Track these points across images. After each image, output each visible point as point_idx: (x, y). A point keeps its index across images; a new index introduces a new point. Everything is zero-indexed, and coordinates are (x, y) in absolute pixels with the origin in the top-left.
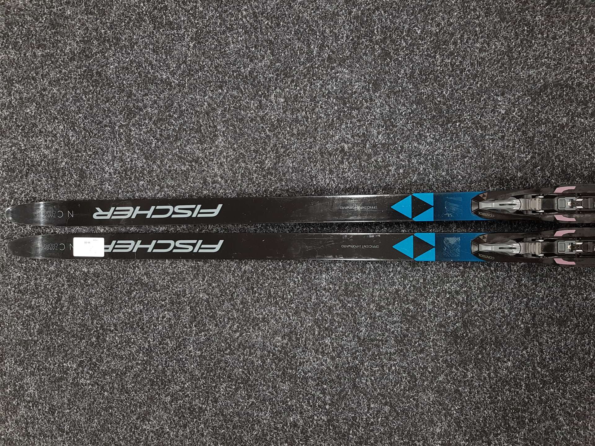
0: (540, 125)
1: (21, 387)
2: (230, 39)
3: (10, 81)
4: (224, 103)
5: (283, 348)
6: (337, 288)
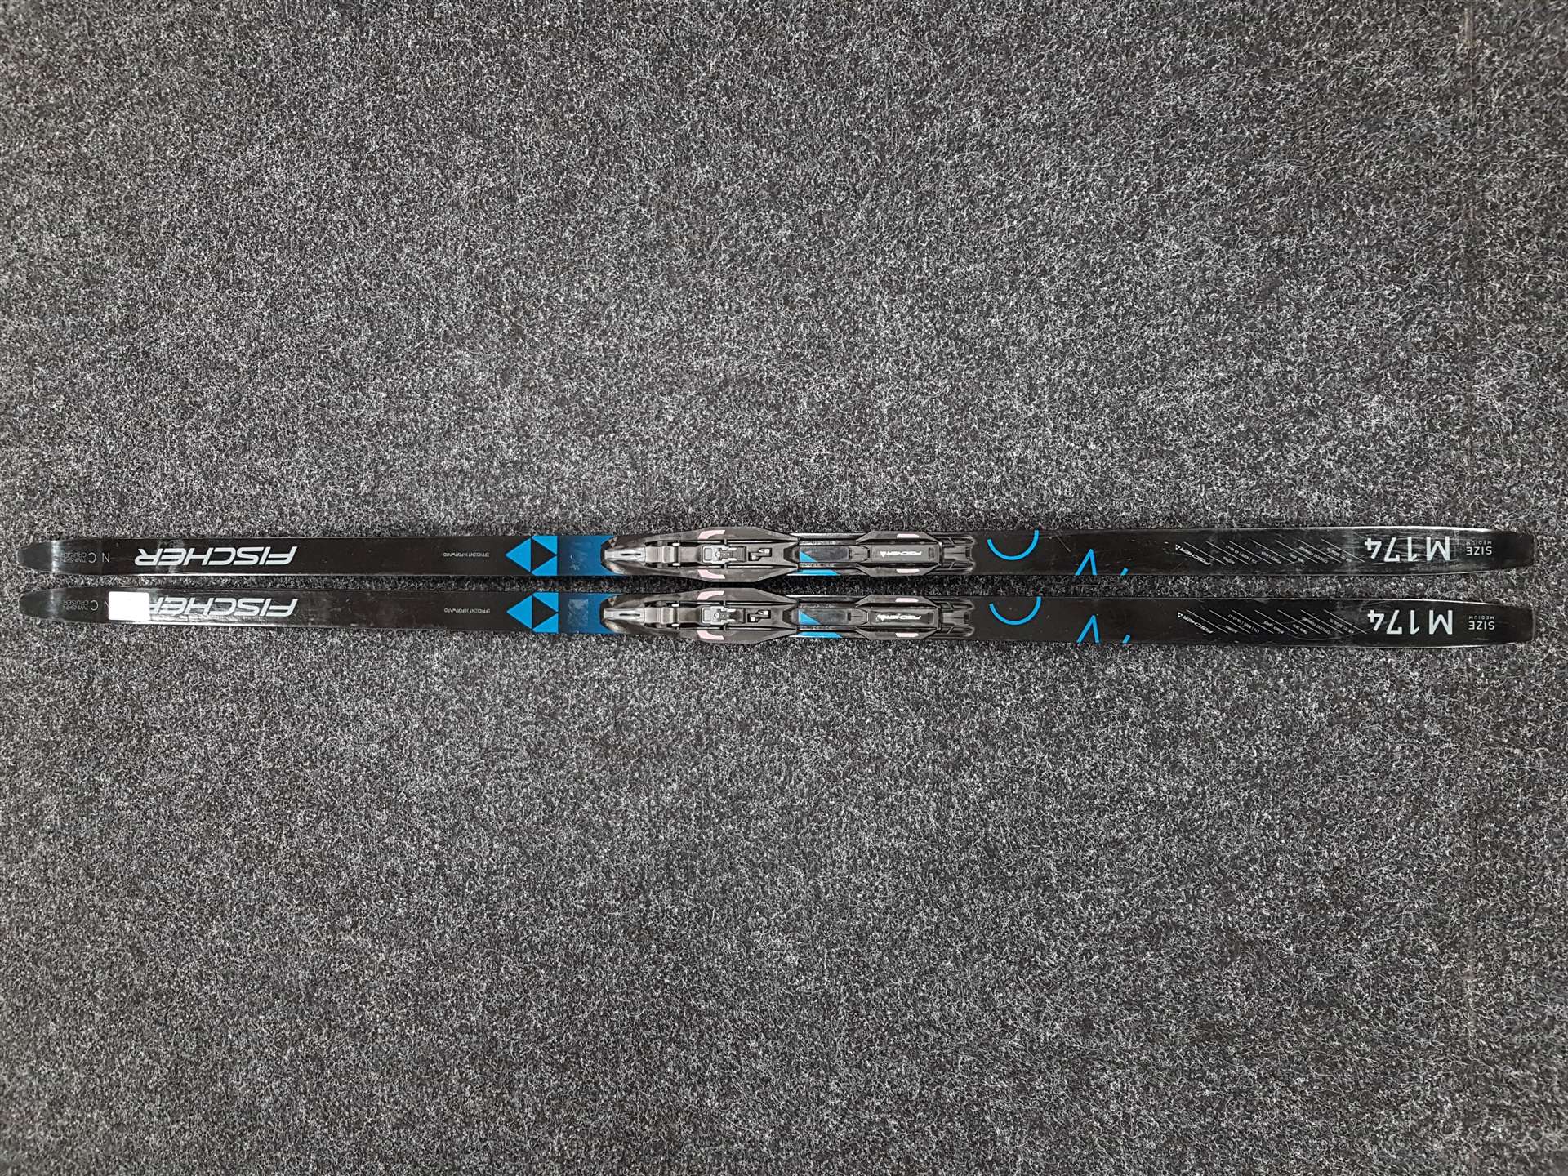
0: (718, 440)
1: (40, 810)
2: (316, 305)
3: (31, 362)
4: (307, 398)
5: (381, 760)
6: (454, 673)
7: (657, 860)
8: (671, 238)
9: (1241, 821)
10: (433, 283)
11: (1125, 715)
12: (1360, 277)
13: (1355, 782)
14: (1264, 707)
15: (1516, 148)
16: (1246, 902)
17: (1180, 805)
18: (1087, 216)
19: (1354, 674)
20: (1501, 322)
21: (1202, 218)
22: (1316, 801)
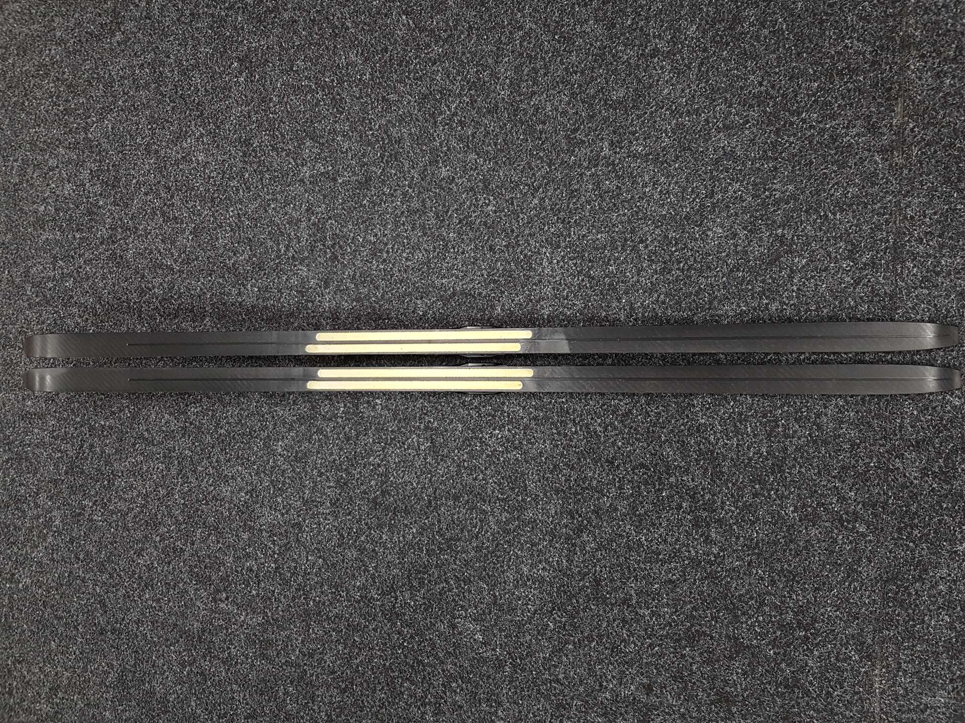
7: (402, 573)
8: (425, 208)
9: (745, 574)
10: (287, 226)
11: (680, 507)
12: (829, 255)
13: (814, 556)
14: (761, 508)
15: (926, 183)
16: (746, 622)
17: (711, 563)
18: (669, 210)
19: (816, 491)
20: (913, 287)
21: (736, 214)
22: (790, 565)
